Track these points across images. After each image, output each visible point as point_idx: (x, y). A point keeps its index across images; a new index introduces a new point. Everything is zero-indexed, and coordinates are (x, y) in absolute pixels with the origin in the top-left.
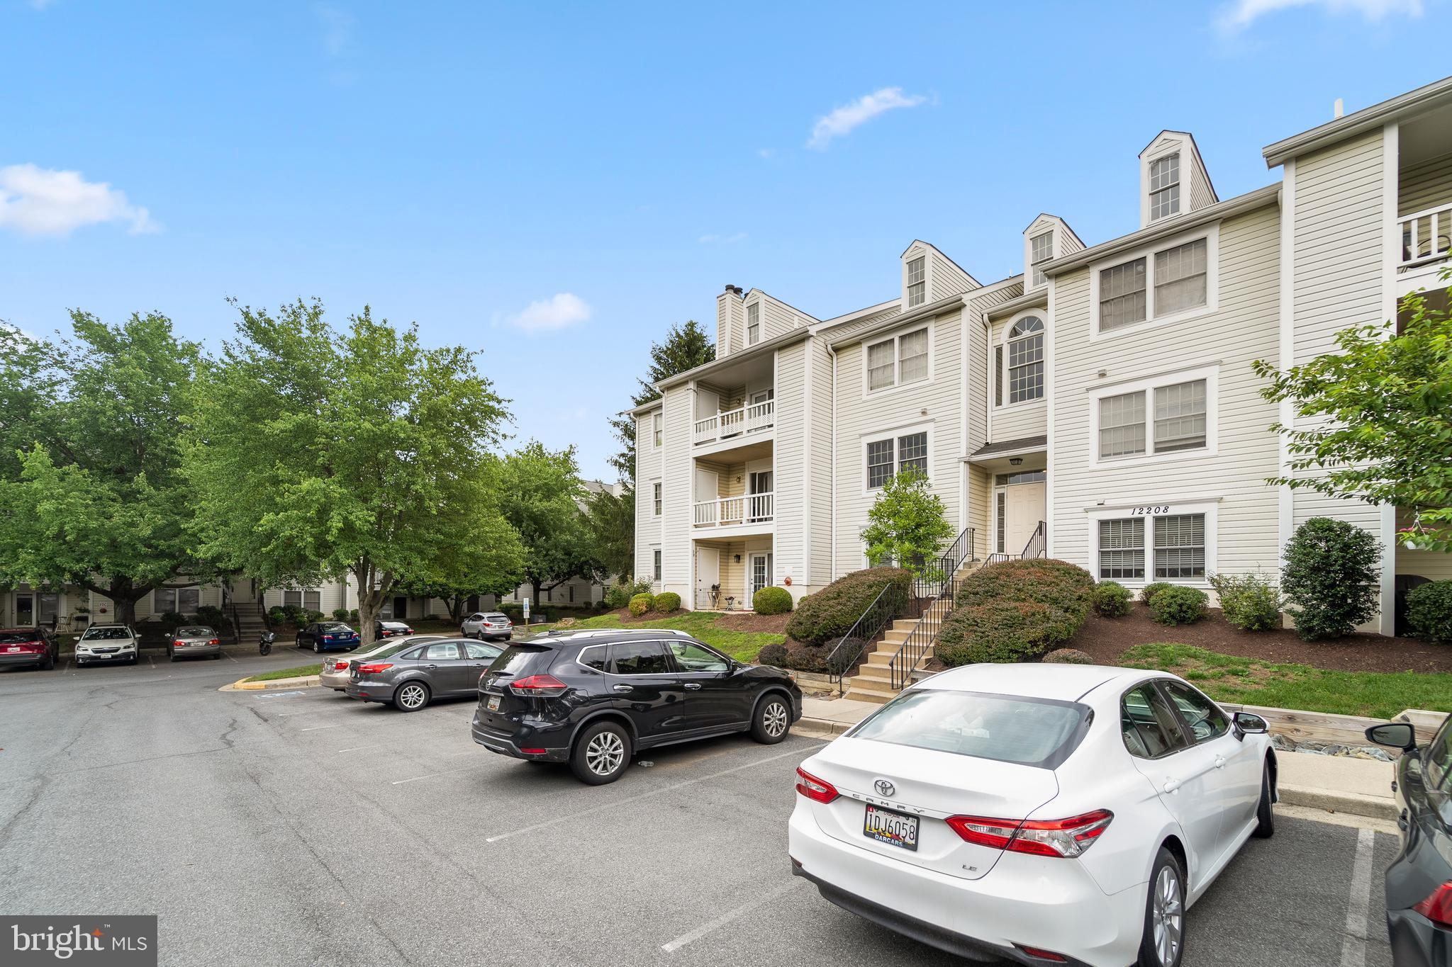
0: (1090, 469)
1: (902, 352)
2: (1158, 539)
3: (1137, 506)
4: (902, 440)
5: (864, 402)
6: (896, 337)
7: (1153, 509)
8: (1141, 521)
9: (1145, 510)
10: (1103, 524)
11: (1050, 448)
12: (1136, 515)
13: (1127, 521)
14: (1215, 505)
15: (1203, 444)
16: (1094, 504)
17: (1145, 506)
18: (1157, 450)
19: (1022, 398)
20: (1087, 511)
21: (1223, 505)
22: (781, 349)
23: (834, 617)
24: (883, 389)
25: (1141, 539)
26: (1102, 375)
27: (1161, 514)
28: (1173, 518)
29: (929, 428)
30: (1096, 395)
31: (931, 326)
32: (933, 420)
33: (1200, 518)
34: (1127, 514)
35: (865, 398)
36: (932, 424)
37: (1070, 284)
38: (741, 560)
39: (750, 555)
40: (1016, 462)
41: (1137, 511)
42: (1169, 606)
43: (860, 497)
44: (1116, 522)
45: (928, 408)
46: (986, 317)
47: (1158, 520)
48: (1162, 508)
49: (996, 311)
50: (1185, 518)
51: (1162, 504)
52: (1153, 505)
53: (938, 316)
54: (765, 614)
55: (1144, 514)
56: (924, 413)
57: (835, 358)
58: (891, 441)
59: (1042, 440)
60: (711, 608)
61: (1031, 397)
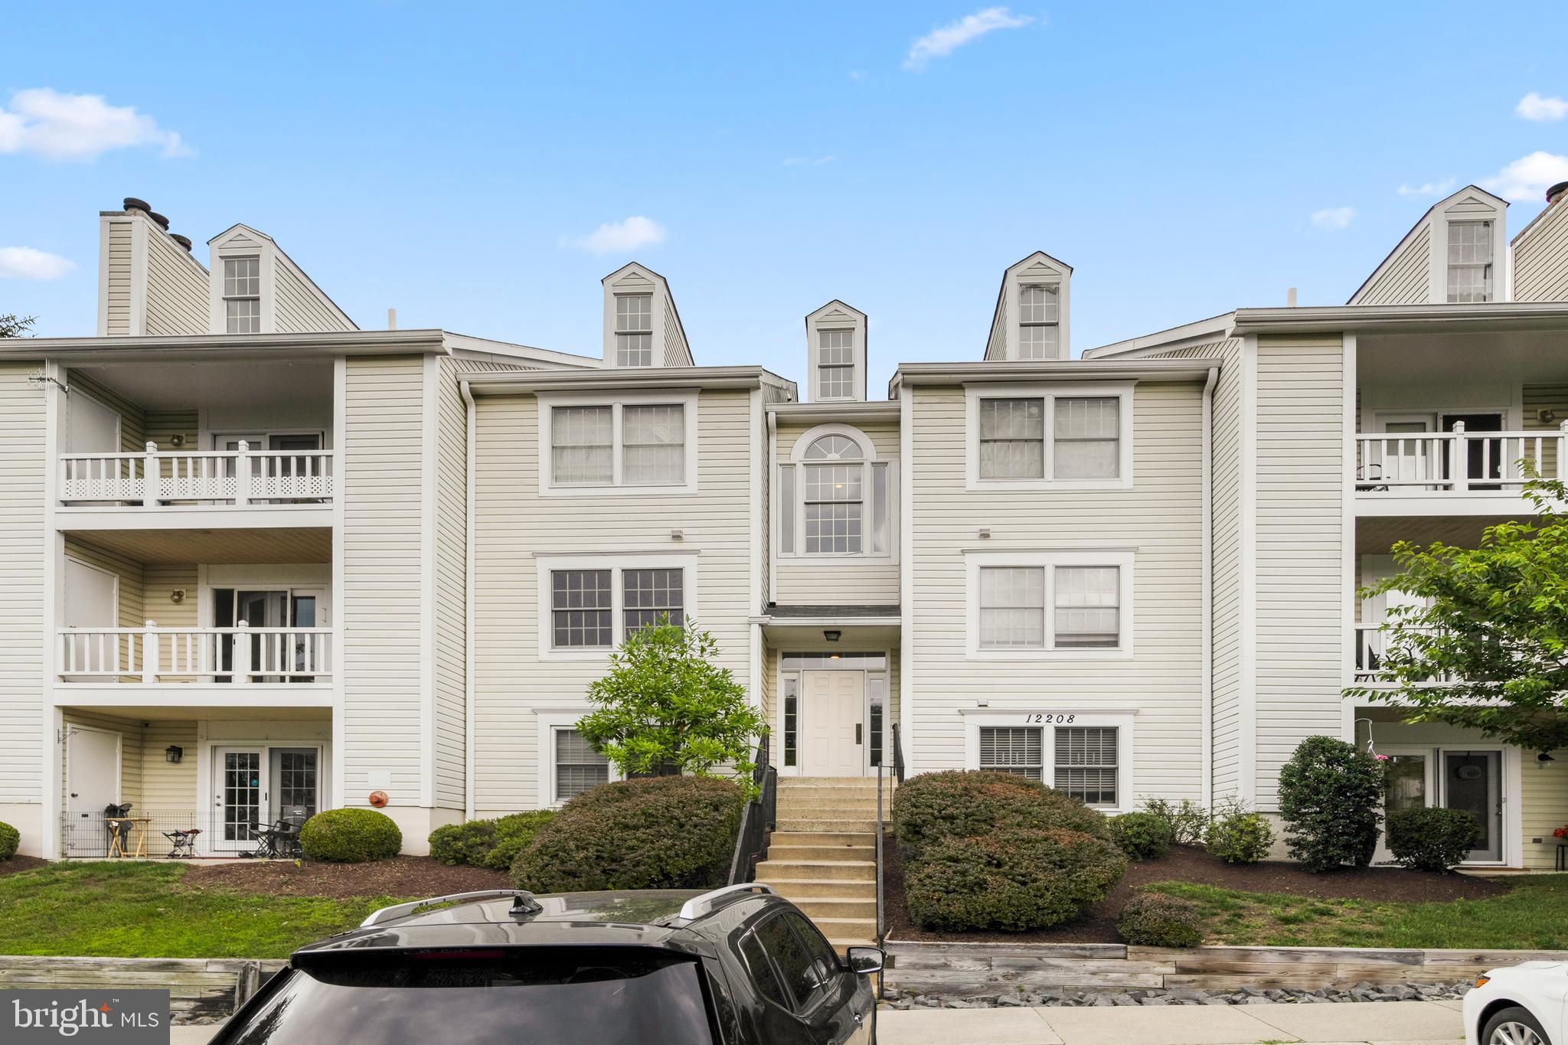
0: (968, 657)
1: (626, 432)
2: (1061, 755)
3: (1034, 712)
4: (629, 574)
5: (542, 498)
6: (617, 403)
7: (1055, 717)
8: (1036, 732)
9: (1044, 718)
10: (986, 732)
11: (907, 621)
12: (1032, 723)
13: (1018, 731)
14: (1130, 718)
15: (1115, 644)
16: (974, 705)
17: (1044, 712)
18: (1058, 644)
19: (827, 548)
20: (962, 713)
21: (1140, 719)
22: (351, 358)
23: (660, 859)
24: (584, 483)
25: (1037, 754)
26: (985, 536)
27: (1065, 724)
28: (1079, 731)
29: (689, 565)
30: (974, 561)
31: (692, 405)
32: (696, 552)
33: (1112, 732)
34: (1020, 721)
35: (544, 490)
36: (694, 558)
37: (937, 405)
38: (184, 758)
39: (214, 749)
40: (834, 637)
41: (1034, 718)
42: (1138, 835)
43: (534, 659)
44: (1003, 731)
45: (685, 531)
46: (772, 417)
47: (1060, 732)
48: (1067, 717)
49: (789, 413)
50: (1094, 731)
51: (1066, 712)
52: (1055, 712)
53: (705, 391)
54: (342, 861)
55: (1043, 722)
56: (677, 537)
57: (472, 410)
58: (606, 574)
59: (895, 610)
60: (100, 853)
61: (841, 548)
